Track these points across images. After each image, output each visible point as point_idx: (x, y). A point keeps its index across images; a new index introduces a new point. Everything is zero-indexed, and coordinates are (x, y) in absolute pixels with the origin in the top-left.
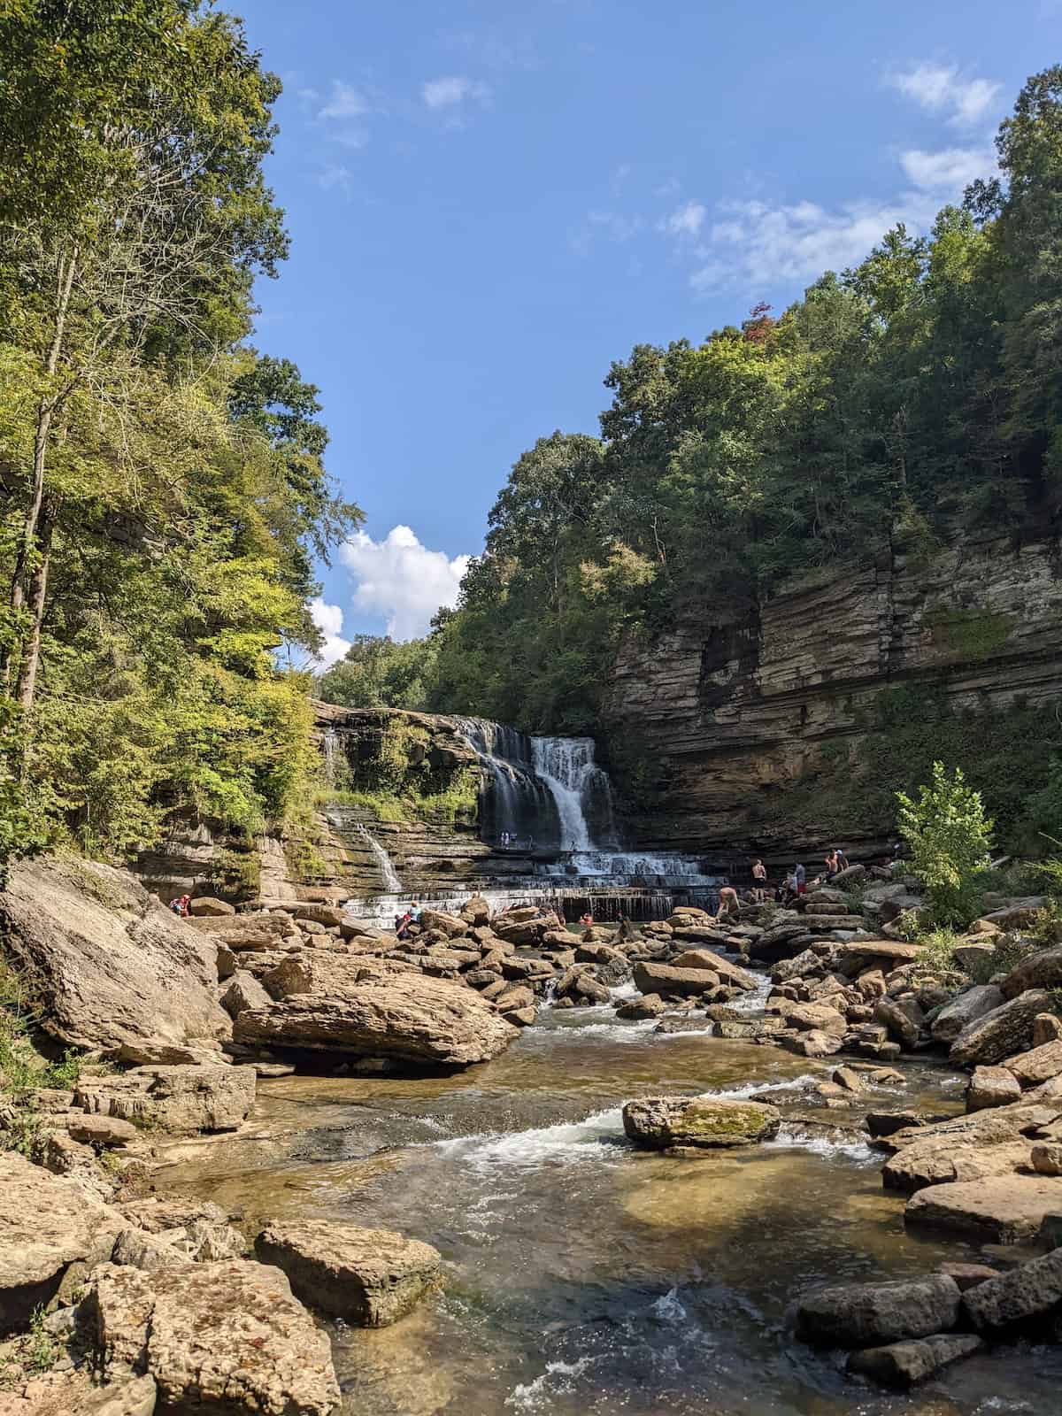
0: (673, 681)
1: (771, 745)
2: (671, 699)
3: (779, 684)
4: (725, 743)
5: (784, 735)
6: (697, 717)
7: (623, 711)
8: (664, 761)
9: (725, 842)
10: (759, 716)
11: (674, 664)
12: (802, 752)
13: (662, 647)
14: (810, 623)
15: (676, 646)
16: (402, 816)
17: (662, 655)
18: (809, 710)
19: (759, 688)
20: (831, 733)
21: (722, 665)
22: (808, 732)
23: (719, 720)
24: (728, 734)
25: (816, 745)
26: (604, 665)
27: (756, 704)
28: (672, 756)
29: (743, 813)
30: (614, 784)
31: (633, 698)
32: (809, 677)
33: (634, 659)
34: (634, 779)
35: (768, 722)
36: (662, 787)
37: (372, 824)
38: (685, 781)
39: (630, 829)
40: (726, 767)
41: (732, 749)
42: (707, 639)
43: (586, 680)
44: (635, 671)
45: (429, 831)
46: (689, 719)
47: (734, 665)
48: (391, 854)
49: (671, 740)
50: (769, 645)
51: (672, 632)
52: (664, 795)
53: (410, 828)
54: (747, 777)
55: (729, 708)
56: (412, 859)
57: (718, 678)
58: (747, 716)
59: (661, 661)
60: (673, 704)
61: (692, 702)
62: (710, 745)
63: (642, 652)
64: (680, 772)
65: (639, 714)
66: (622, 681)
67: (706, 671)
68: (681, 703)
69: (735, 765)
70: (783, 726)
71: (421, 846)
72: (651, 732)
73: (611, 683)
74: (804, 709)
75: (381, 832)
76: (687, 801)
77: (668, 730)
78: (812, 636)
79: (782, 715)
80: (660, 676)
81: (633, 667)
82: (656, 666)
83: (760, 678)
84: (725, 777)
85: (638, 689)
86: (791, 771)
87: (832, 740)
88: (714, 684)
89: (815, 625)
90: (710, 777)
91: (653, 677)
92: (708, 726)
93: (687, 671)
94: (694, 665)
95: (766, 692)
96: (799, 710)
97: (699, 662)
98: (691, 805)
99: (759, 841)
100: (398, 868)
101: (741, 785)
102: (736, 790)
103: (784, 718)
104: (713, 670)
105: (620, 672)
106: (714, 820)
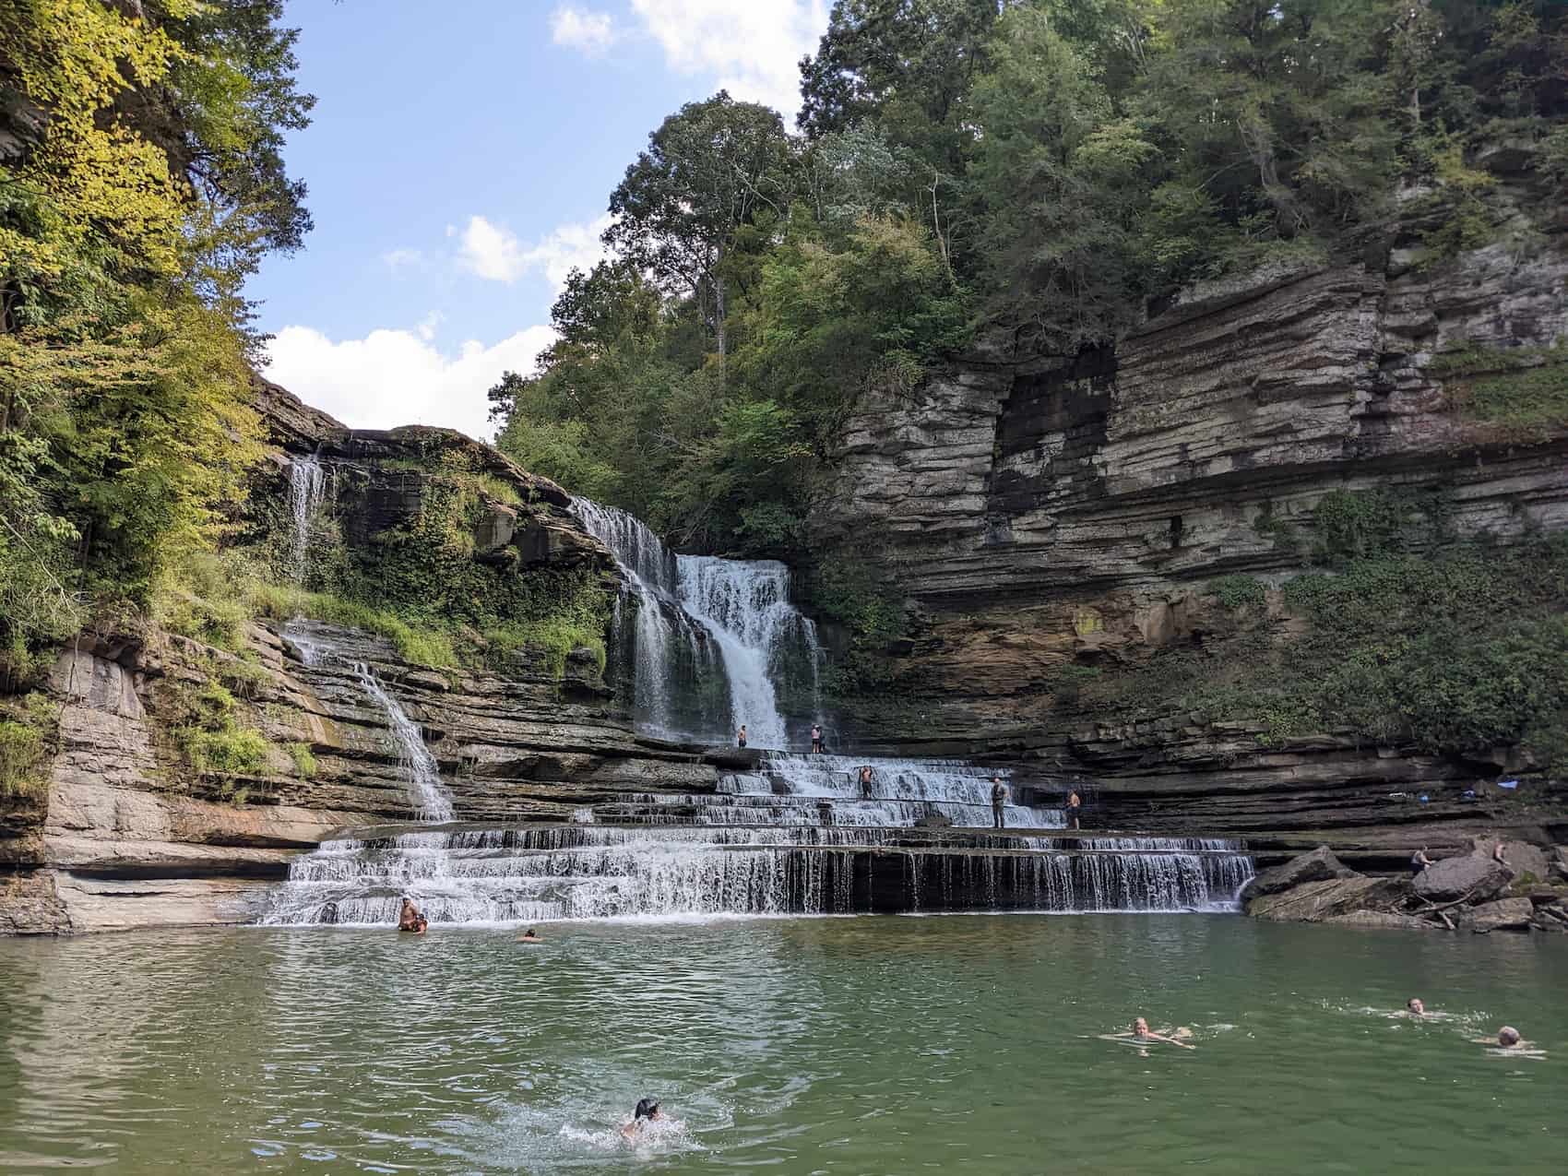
0: (945, 464)
1: (1099, 587)
2: (938, 496)
3: (1144, 475)
4: (1020, 579)
5: (1130, 567)
6: (978, 531)
7: (852, 511)
8: (910, 604)
9: (1022, 748)
10: (1090, 532)
11: (948, 435)
12: (1165, 598)
13: (930, 402)
14: (1217, 364)
15: (956, 403)
16: (454, 660)
17: (931, 416)
18: (1188, 524)
19: (1103, 481)
20: (1224, 566)
21: (1032, 442)
22: (1179, 563)
23: (1019, 537)
24: (1032, 562)
25: (1199, 585)
26: (826, 427)
27: (1089, 512)
28: (924, 597)
29: (1046, 700)
30: (823, 640)
31: (872, 489)
32: (1207, 461)
33: (881, 421)
34: (858, 632)
35: (1103, 544)
36: (901, 650)
37: (385, 668)
38: (940, 642)
39: (844, 720)
40: (1015, 622)
41: (1028, 591)
42: (1006, 395)
43: (793, 450)
44: (880, 443)
45: (511, 695)
46: (961, 534)
47: (1056, 442)
48: (430, 737)
49: (924, 568)
50: (1128, 405)
51: (951, 378)
52: (904, 664)
53: (470, 685)
54: (1053, 640)
55: (1040, 518)
56: (473, 750)
57: (1022, 464)
58: (1068, 533)
59: (928, 427)
60: (941, 505)
61: (975, 504)
62: (993, 581)
63: (898, 408)
64: (932, 627)
65: (878, 519)
66: (856, 458)
67: (1004, 450)
68: (955, 504)
69: (1032, 619)
70: (1133, 552)
71: (493, 723)
72: (893, 555)
73: (838, 460)
74: (1177, 523)
75: (406, 684)
76: (940, 676)
77: (922, 553)
78: (1219, 388)
79: (1134, 532)
80: (923, 454)
81: (878, 434)
82: (917, 435)
83: (1104, 465)
84: (1013, 638)
85: (880, 474)
86: (1144, 630)
87: (1228, 578)
88: (1018, 475)
89: (1228, 368)
90: (982, 637)
91: (910, 454)
92: (999, 547)
93: (970, 449)
94: (983, 438)
95: (1116, 489)
96: (1168, 525)
97: (990, 434)
98: (948, 684)
99: (1091, 748)
100: (447, 768)
101: (1038, 654)
102: (1029, 663)
103: (1141, 539)
104: (1018, 449)
105: (854, 441)
106: (989, 710)
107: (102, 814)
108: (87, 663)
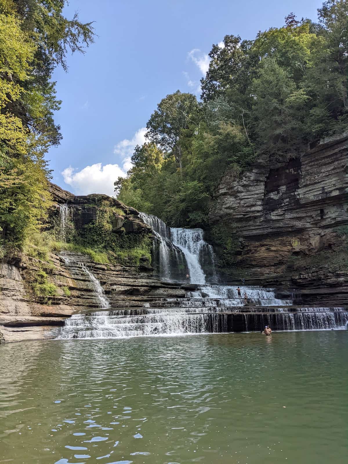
0: (249, 197)
1: (299, 232)
2: (248, 207)
3: (311, 197)
4: (274, 230)
5: (308, 225)
6: (260, 216)
7: (222, 212)
8: (241, 239)
9: (277, 281)
10: (295, 215)
11: (250, 188)
12: (319, 234)
13: (244, 178)
14: (333, 162)
15: (252, 178)
16: (108, 261)
17: (245, 183)
18: (326, 211)
19: (298, 199)
20: (338, 224)
21: (276, 189)
22: (324, 223)
23: (273, 218)
24: (278, 225)
25: (330, 230)
26: (213, 188)
27: (295, 209)
28: (246, 237)
29: (284, 267)
30: (215, 251)
31: (228, 205)
32: (331, 192)
33: (229, 185)
34: (225, 249)
35: (299, 219)
36: (239, 253)
37: (89, 264)
38: (251, 250)
39: (222, 275)
40: (273, 243)
41: (276, 234)
42: (267, 175)
43: (203, 195)
44: (230, 192)
45: (125, 270)
46: (256, 217)
47: (283, 188)
48: (103, 283)
49: (244, 229)
50: (305, 176)
51: (250, 171)
52: (240, 258)
53: (113, 268)
54: (285, 249)
55: (280, 211)
56: (115, 287)
57: (273, 196)
58: (288, 216)
59: (244, 186)
60: (249, 209)
61: (259, 208)
62: (266, 231)
63: (234, 181)
64: (247, 246)
65: (230, 214)
66: (222, 197)
67: (267, 192)
68: (253, 209)
69: (279, 242)
70: (309, 221)
71: (120, 279)
72: (235, 225)
73: (217, 197)
74: (322, 211)
75: (95, 268)
76: (251, 261)
77: (244, 224)
78: (333, 169)
79: (309, 214)
80: (243, 194)
81: (229, 189)
82: (241, 189)
83: (299, 195)
84: (273, 248)
85: (230, 201)
86: (313, 244)
87: (339, 227)
88: (272, 199)
89: (336, 163)
90: (263, 248)
91: (239, 194)
92: (267, 221)
93: (257, 192)
94: (261, 189)
95: (302, 202)
96: (319, 212)
97: (263, 187)
98: (253, 263)
99: (298, 281)
100: (107, 292)
101: (281, 253)
102: (278, 256)
103: (311, 217)
104: (272, 191)
105: (221, 191)
106: (266, 270)
107: (12, 308)
108: (6, 265)
